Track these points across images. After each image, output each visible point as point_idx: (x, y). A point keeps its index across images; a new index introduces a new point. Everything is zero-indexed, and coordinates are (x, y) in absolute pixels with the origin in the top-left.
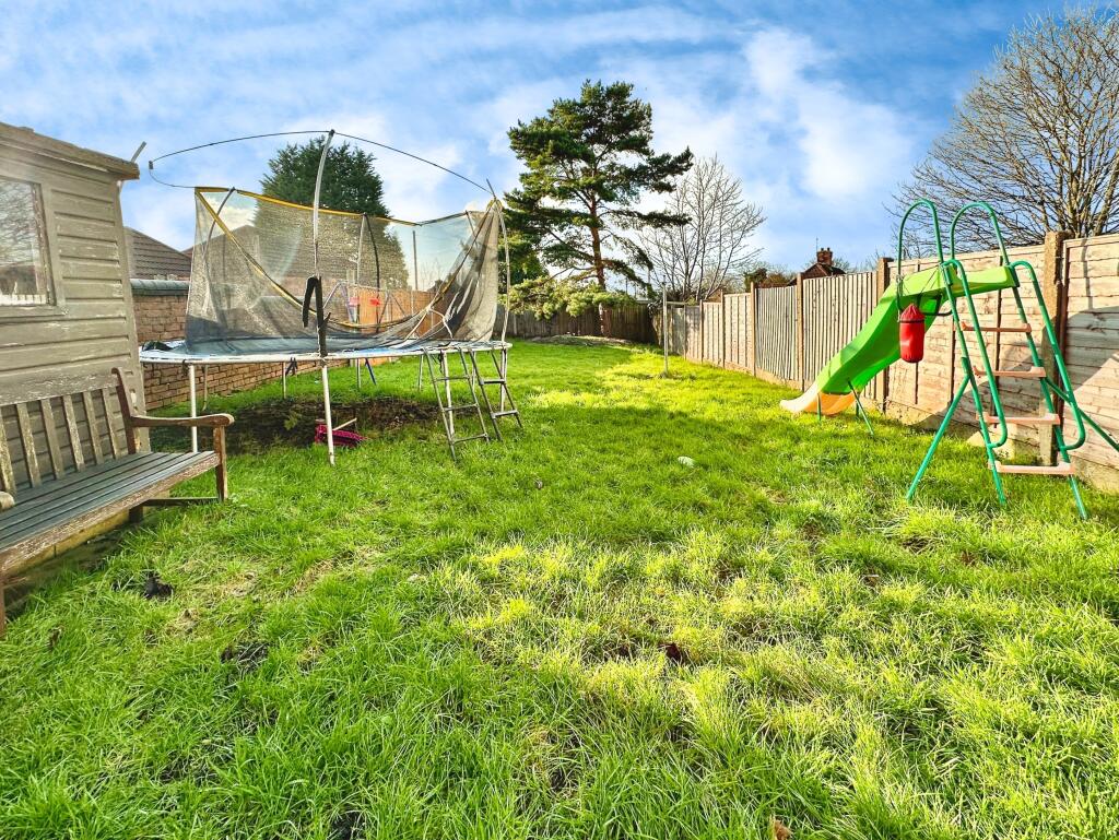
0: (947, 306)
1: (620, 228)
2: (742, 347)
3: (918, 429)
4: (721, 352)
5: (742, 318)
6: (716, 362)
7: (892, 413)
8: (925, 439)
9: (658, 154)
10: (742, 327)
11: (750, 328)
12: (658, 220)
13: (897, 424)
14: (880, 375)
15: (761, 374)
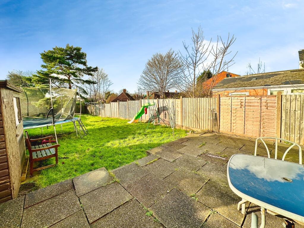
0: (148, 107)
1: (77, 83)
2: (116, 113)
3: (146, 123)
4: (110, 114)
5: (116, 107)
6: (109, 116)
7: (143, 121)
8: (147, 124)
9: (89, 66)
10: (116, 109)
11: (118, 109)
12: (88, 82)
13: (143, 122)
14: (141, 117)
15: (120, 118)
